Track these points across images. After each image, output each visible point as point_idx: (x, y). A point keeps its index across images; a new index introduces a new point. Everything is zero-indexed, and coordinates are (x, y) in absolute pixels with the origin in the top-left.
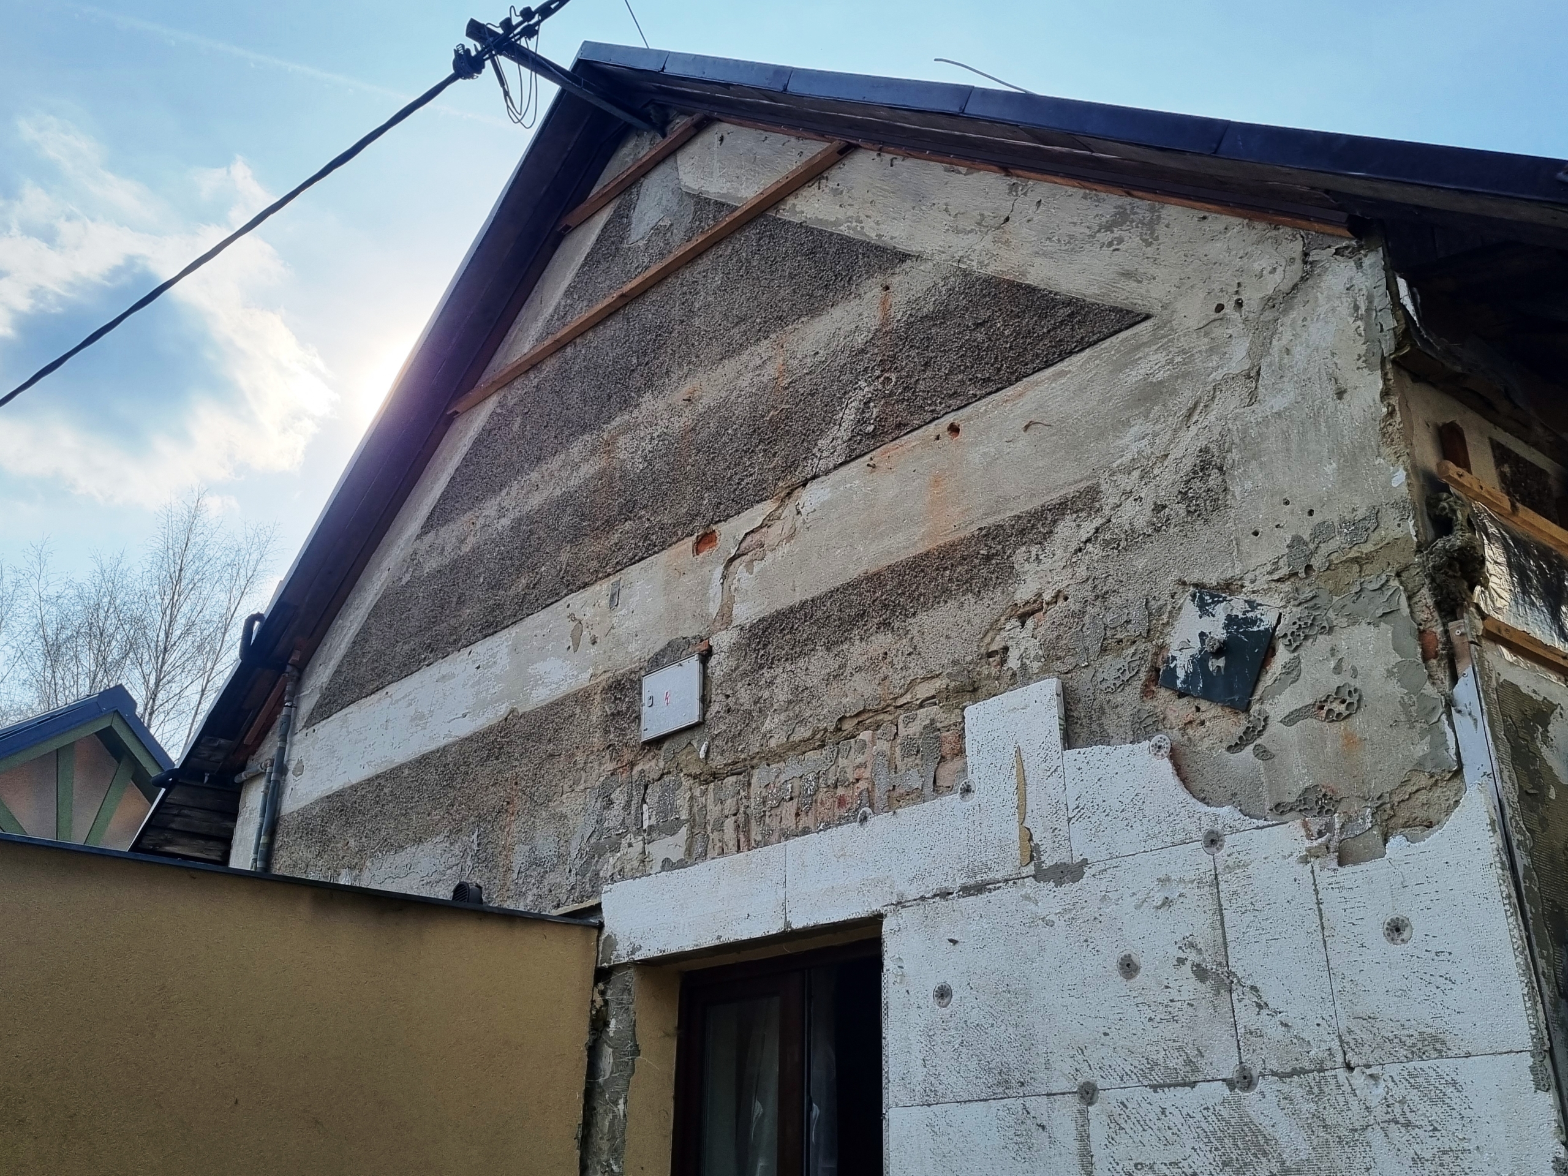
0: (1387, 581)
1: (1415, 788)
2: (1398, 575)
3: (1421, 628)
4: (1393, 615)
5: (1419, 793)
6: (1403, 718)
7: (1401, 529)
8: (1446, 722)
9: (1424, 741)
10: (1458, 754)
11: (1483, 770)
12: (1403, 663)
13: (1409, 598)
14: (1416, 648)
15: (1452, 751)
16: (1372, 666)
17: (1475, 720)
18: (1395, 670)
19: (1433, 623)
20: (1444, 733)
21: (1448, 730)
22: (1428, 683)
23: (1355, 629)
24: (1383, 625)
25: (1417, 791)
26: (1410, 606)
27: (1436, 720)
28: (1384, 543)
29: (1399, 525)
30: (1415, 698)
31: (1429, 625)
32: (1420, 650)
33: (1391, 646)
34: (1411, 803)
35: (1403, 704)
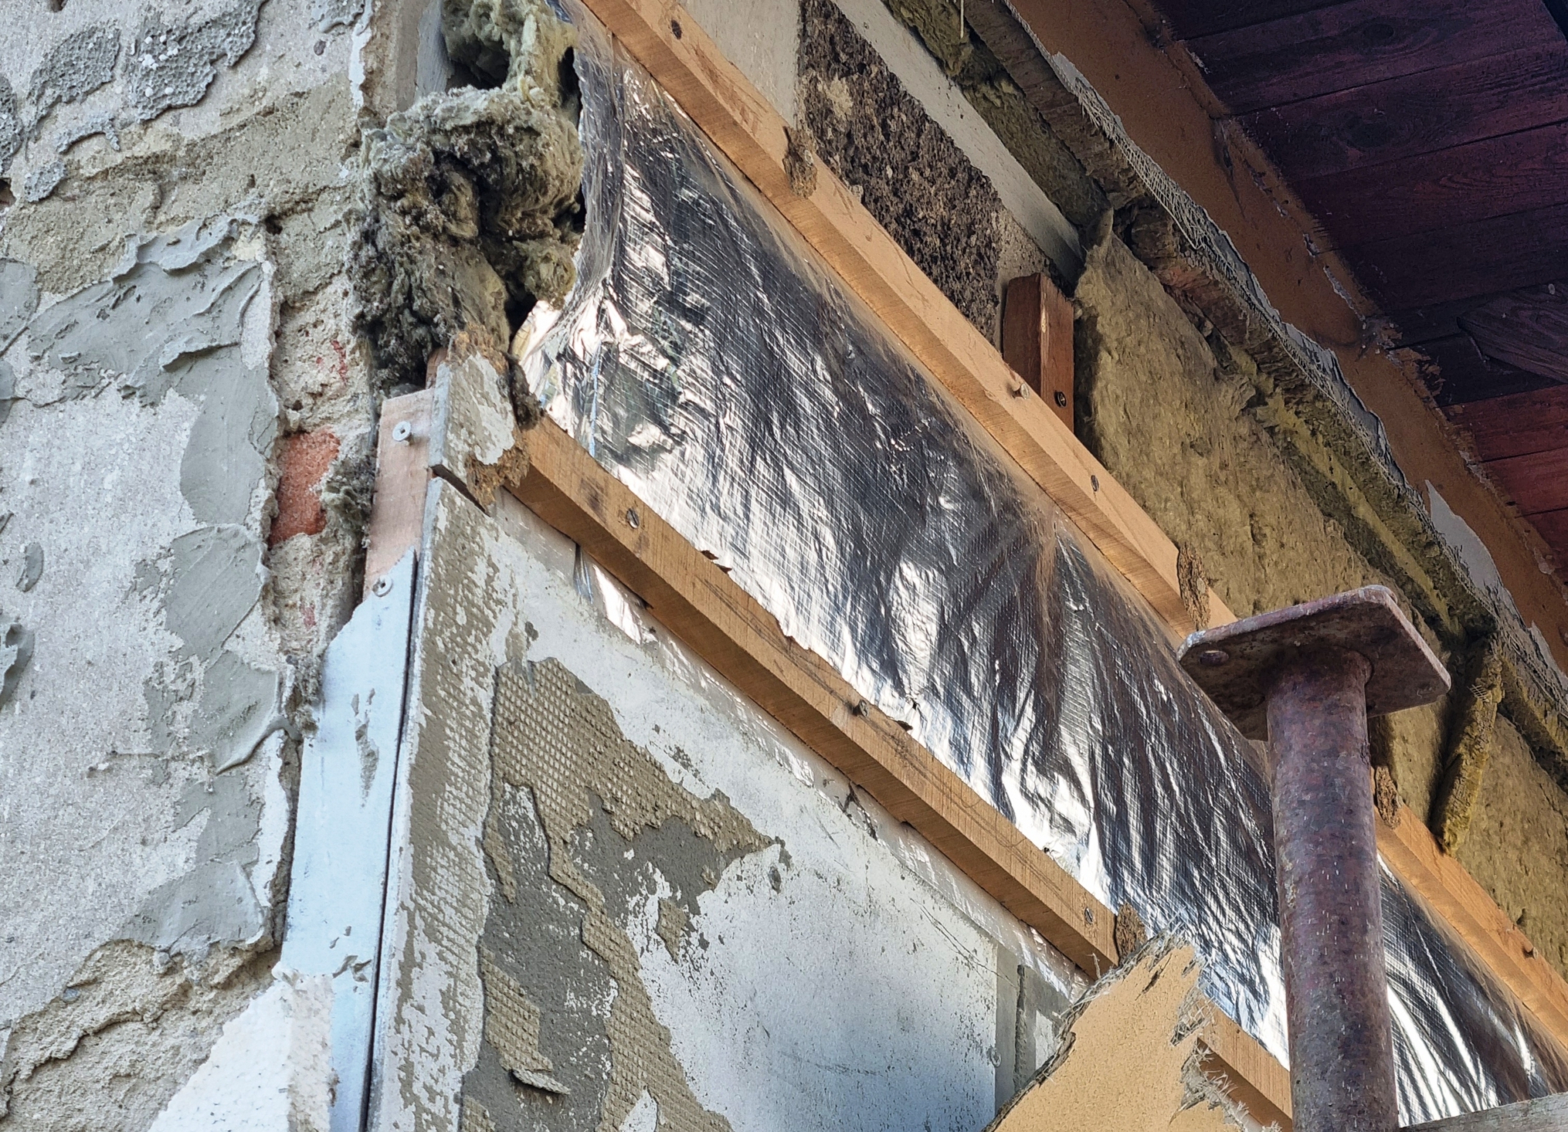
0: (228, 241)
1: (103, 1015)
2: (272, 223)
3: (294, 416)
4: (210, 363)
5: (114, 1035)
6: (140, 745)
7: (322, 60)
8: (277, 764)
9: (183, 833)
10: (282, 886)
11: (347, 947)
12: (197, 540)
13: (285, 309)
14: (254, 487)
15: (265, 873)
16: (96, 551)
17: (371, 757)
18: (165, 565)
19: (342, 406)
20: (256, 805)
21: (274, 795)
22: (257, 617)
23: (79, 414)
24: (172, 401)
25: (111, 1025)
26: (278, 334)
27: (242, 751)
28: (259, 107)
29: (320, 48)
30: (198, 673)
31: (325, 410)
32: (263, 493)
33: (176, 477)
34: (80, 1070)
35: (153, 691)
